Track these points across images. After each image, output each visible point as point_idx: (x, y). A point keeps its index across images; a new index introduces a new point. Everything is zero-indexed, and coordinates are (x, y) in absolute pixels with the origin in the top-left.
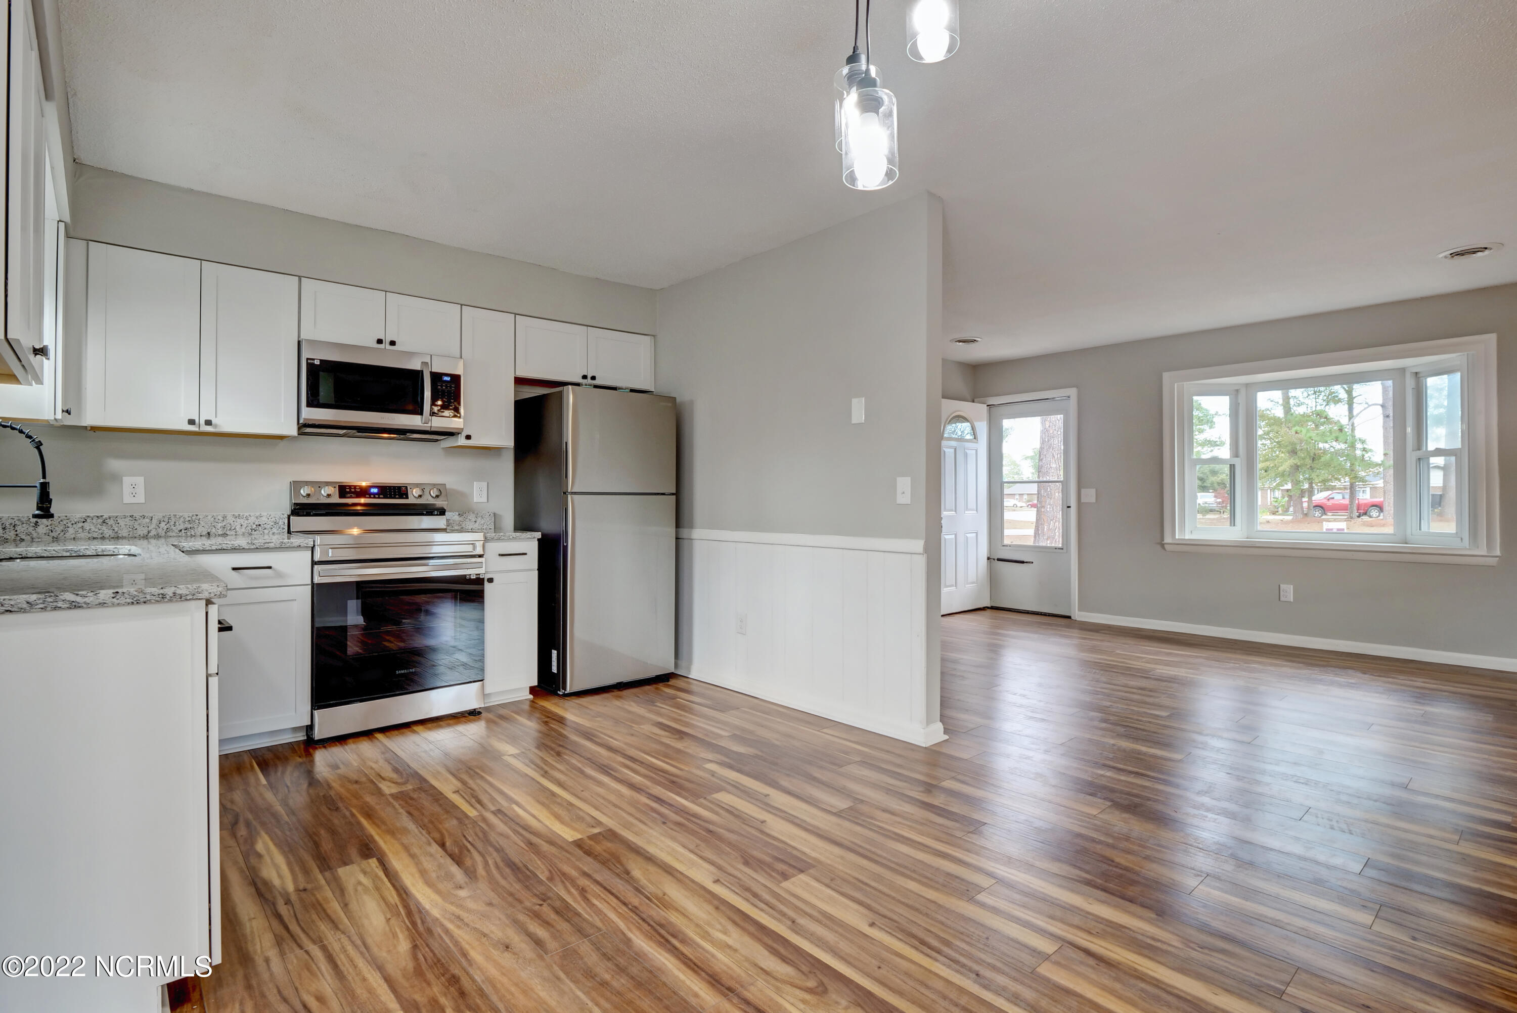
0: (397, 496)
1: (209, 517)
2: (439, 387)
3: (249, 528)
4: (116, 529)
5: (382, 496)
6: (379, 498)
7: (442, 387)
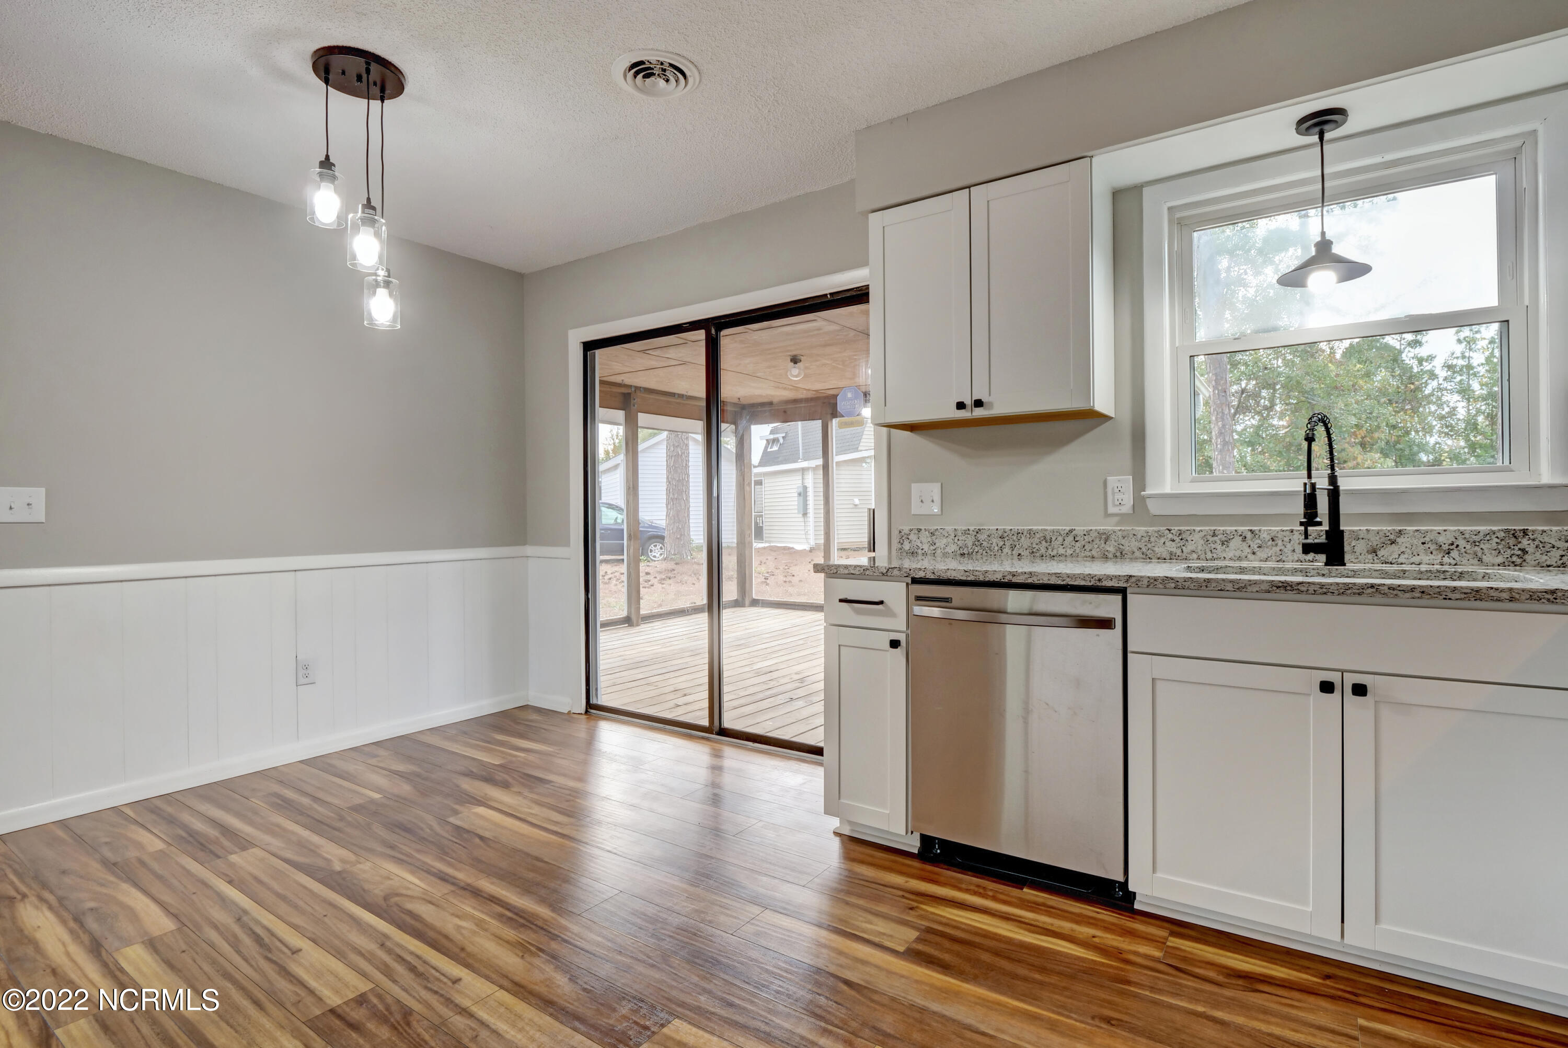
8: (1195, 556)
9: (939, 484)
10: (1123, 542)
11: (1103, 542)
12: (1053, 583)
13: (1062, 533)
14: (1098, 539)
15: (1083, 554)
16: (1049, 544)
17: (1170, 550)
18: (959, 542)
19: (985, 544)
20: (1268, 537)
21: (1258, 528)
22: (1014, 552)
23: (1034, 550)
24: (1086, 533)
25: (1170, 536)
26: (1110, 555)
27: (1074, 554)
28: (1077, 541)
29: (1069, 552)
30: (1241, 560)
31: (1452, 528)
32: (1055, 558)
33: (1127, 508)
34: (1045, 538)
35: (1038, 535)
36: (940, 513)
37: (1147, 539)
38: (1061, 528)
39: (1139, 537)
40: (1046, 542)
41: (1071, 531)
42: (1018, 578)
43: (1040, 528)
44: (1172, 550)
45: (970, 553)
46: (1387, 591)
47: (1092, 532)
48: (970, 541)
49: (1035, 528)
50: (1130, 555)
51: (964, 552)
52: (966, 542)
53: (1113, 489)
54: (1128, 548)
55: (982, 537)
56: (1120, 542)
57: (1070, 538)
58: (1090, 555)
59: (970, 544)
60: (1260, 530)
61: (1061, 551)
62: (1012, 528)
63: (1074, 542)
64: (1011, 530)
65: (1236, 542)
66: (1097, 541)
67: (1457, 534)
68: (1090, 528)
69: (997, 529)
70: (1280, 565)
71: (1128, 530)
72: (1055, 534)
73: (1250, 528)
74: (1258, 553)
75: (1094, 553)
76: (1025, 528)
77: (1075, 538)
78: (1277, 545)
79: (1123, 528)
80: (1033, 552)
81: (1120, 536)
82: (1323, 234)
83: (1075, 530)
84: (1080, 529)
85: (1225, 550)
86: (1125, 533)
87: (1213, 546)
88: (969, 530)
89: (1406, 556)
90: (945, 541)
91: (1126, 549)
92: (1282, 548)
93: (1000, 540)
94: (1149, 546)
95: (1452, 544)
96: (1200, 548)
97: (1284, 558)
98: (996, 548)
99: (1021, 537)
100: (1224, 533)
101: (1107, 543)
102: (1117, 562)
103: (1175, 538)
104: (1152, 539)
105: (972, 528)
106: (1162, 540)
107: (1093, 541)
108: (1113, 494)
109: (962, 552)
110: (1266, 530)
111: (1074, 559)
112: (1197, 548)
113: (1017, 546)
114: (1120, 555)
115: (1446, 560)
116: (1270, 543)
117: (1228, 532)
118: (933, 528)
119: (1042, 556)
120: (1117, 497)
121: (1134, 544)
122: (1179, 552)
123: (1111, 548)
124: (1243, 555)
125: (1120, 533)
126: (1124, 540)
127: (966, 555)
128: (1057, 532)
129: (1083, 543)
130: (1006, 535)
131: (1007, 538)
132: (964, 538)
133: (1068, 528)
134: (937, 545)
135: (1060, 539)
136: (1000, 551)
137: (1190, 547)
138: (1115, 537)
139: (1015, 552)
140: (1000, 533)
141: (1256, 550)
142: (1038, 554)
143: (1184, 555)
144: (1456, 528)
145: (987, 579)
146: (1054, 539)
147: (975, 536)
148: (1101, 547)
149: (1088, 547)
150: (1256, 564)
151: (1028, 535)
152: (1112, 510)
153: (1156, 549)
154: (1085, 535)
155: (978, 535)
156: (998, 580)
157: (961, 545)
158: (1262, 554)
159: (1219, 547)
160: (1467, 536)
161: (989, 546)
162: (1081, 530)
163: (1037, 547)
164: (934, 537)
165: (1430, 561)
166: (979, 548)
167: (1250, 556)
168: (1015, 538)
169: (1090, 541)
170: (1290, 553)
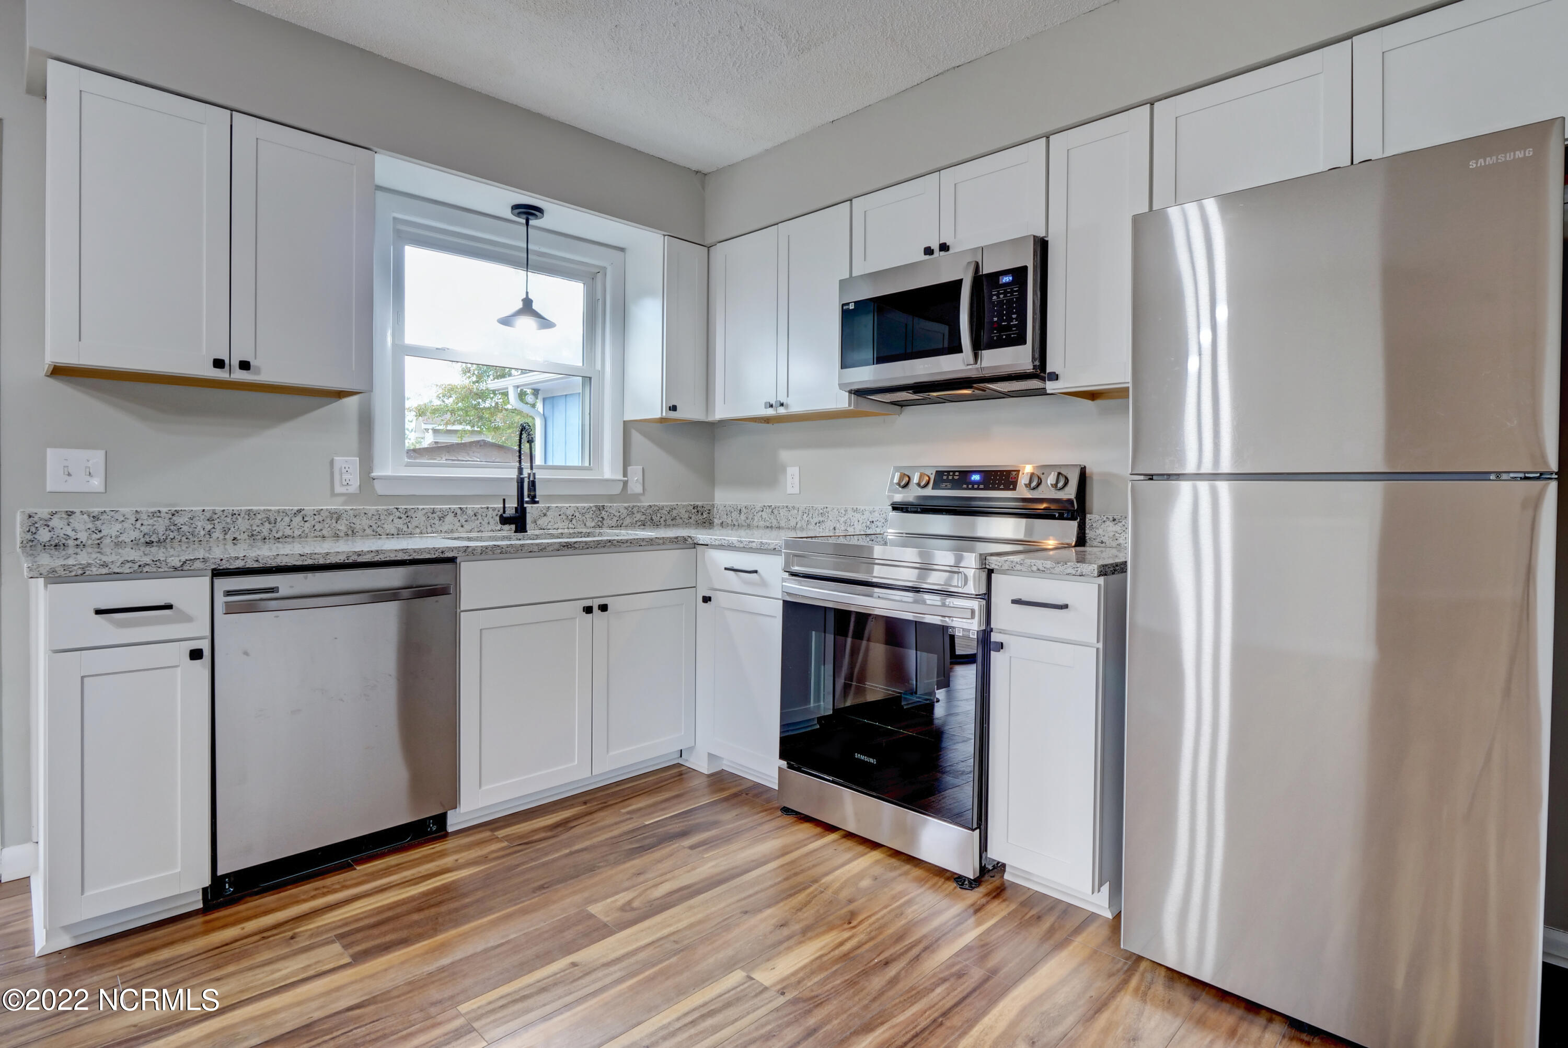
0: (1002, 487)
1: (835, 510)
2: (995, 297)
3: (864, 525)
4: (779, 519)
5: (982, 486)
6: (978, 489)
7: (998, 297)
8: (418, 530)
9: (102, 453)
10: (354, 520)
11: (334, 521)
12: (400, 559)
13: (289, 513)
14: (329, 519)
15: (313, 535)
16: (273, 525)
17: (397, 526)
18: (143, 527)
19: (185, 528)
20: (472, 513)
21: (465, 506)
22: (227, 537)
23: (255, 533)
24: (316, 513)
25: (398, 514)
26: (342, 534)
27: (303, 535)
28: (306, 521)
29: (297, 533)
30: (453, 533)
31: (573, 505)
32: (280, 540)
33: (354, 487)
34: (268, 519)
35: (259, 517)
36: (102, 489)
37: (377, 517)
38: (287, 508)
39: (370, 515)
40: (270, 523)
41: (299, 511)
42: (365, 557)
43: (262, 508)
44: (399, 526)
45: (162, 540)
46: (616, 543)
47: (322, 511)
48: (161, 526)
49: (254, 508)
50: (361, 533)
51: (152, 539)
52: (155, 527)
53: (341, 469)
54: (359, 526)
55: (178, 520)
56: (351, 521)
57: (299, 519)
58: (321, 534)
59: (161, 530)
60: (467, 508)
61: (288, 532)
62: (225, 508)
63: (303, 522)
64: (223, 511)
65: (450, 518)
66: (328, 520)
67: (575, 509)
68: (321, 508)
69: (204, 511)
70: (479, 534)
71: (359, 509)
72: (281, 514)
73: (460, 506)
74: (465, 526)
75: (325, 532)
76: (243, 508)
77: (303, 518)
78: (478, 519)
79: (355, 508)
80: (253, 535)
81: (352, 516)
82: (527, 293)
83: (304, 509)
84: (309, 508)
85: (441, 525)
86: (357, 512)
87: (433, 522)
88: (160, 512)
89: (551, 524)
90: (118, 526)
91: (358, 527)
92: (482, 521)
93: (208, 522)
94: (379, 523)
95: (573, 515)
96: (422, 524)
97: (483, 529)
98: (202, 533)
99: (237, 519)
100: (441, 510)
101: (339, 522)
102: (348, 540)
103: (402, 516)
104: (382, 517)
105: (164, 510)
106: (391, 518)
107: (323, 520)
108: (341, 474)
109: (148, 540)
110: (471, 507)
111: (302, 539)
112: (420, 524)
113: (232, 529)
114: (352, 533)
115: (570, 526)
116: (474, 517)
117: (444, 510)
118: (96, 510)
119: (265, 539)
120: (344, 477)
121: (365, 522)
122: (405, 528)
123: (342, 527)
124: (455, 528)
125: (351, 512)
126: (355, 519)
127: (155, 544)
128: (283, 512)
129: (313, 523)
130: (216, 516)
131: (218, 520)
132: (151, 522)
133: (296, 508)
134: (104, 533)
135: (287, 519)
136: (208, 536)
137: (415, 522)
138: (347, 517)
139: (229, 537)
140: (208, 515)
141: (464, 523)
142: (259, 537)
143: (409, 531)
144: (575, 505)
145: (328, 562)
146: (279, 520)
147: (170, 519)
148: (332, 527)
149: (318, 527)
150: (465, 535)
151: (247, 516)
152: (338, 489)
153: (385, 526)
154: (315, 515)
155: (174, 518)
156: (342, 561)
157: (146, 531)
158: (468, 527)
159: (437, 522)
160: (580, 510)
161: (191, 530)
162: (310, 510)
163: (258, 529)
164: (98, 523)
165: (562, 527)
166: (176, 533)
167: (460, 529)
168: (229, 520)
169: (321, 520)
170: (486, 525)
